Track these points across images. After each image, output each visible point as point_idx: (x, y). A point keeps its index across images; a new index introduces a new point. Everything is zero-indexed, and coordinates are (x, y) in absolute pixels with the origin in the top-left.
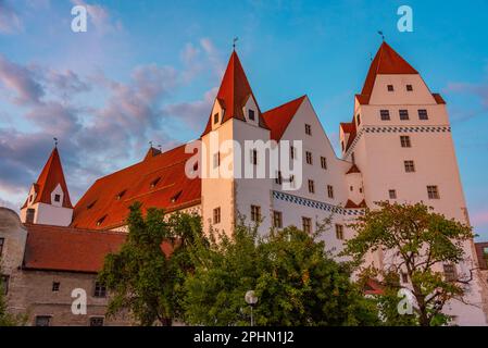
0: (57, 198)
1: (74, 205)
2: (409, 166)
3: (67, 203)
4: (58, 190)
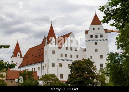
0: (19, 55)
1: (23, 57)
2: (96, 50)
3: (21, 57)
4: (19, 53)
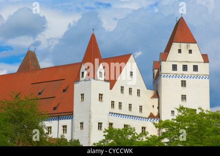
2: (184, 98)
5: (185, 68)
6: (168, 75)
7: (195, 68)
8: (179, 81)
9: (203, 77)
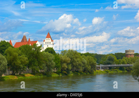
5: (48, 43)
6: (45, 45)
7: (50, 43)
8: (47, 45)
9: (52, 44)
